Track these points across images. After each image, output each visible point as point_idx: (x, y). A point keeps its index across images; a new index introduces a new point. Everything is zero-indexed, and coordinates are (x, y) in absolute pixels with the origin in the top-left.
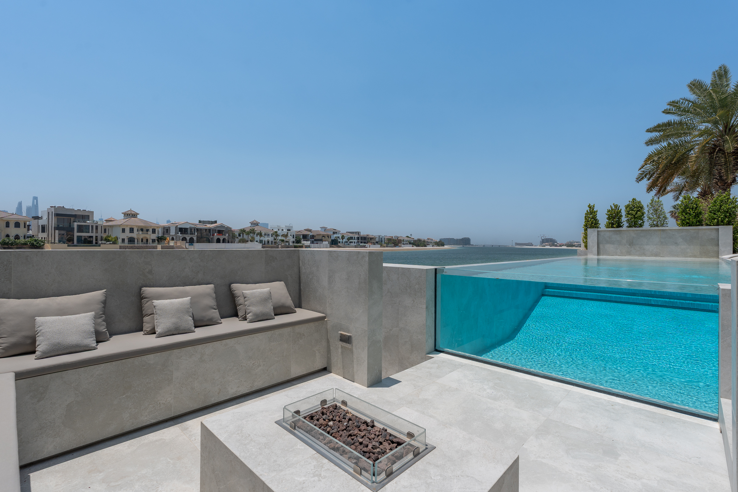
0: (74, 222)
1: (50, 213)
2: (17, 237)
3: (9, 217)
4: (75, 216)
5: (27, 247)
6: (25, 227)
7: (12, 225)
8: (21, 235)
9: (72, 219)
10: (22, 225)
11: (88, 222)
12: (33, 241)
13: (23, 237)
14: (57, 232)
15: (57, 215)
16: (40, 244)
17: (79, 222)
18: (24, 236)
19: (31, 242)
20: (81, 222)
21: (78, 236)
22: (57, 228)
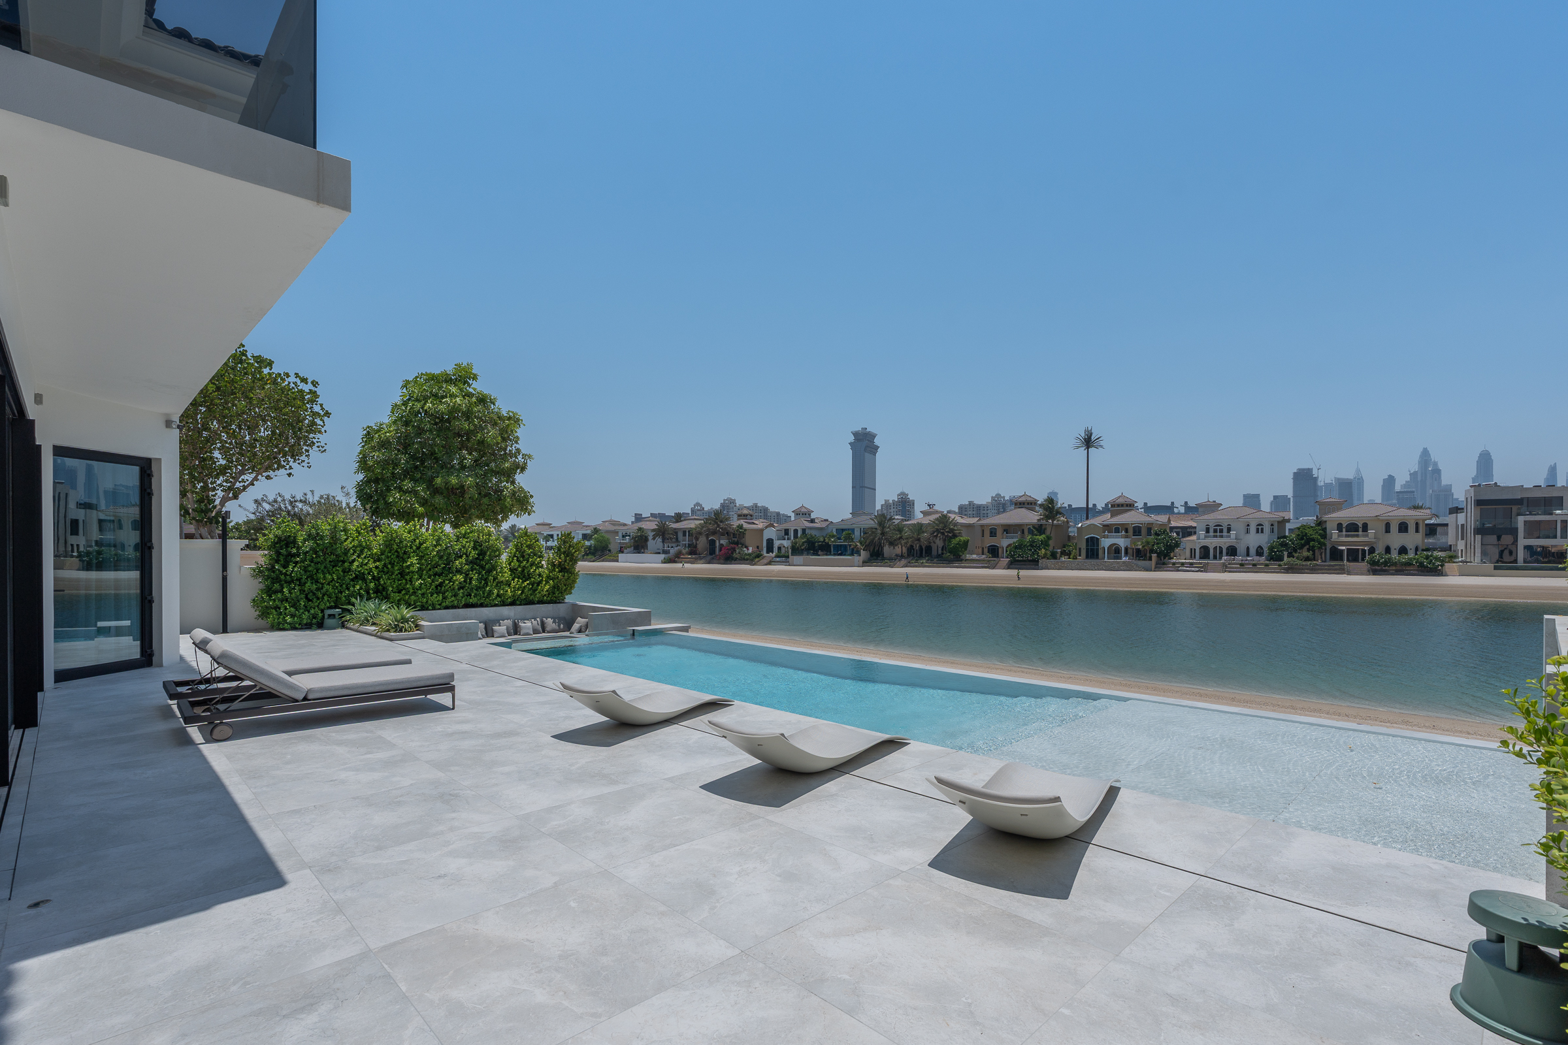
0: (1519, 514)
1: (1469, 500)
2: (1403, 550)
3: (1388, 514)
4: (1519, 502)
5: (1414, 570)
6: (1417, 531)
7: (1394, 528)
8: (1410, 546)
9: (1515, 508)
10: (1412, 528)
11: (1558, 512)
12: (1422, 557)
13: (1413, 550)
14: (1478, 537)
15: (1479, 503)
16: (1434, 564)
17: (1531, 514)
18: (1417, 549)
19: (1418, 559)
20: (1535, 515)
21: (1528, 548)
22: (1479, 531)
